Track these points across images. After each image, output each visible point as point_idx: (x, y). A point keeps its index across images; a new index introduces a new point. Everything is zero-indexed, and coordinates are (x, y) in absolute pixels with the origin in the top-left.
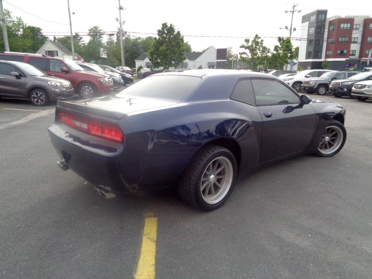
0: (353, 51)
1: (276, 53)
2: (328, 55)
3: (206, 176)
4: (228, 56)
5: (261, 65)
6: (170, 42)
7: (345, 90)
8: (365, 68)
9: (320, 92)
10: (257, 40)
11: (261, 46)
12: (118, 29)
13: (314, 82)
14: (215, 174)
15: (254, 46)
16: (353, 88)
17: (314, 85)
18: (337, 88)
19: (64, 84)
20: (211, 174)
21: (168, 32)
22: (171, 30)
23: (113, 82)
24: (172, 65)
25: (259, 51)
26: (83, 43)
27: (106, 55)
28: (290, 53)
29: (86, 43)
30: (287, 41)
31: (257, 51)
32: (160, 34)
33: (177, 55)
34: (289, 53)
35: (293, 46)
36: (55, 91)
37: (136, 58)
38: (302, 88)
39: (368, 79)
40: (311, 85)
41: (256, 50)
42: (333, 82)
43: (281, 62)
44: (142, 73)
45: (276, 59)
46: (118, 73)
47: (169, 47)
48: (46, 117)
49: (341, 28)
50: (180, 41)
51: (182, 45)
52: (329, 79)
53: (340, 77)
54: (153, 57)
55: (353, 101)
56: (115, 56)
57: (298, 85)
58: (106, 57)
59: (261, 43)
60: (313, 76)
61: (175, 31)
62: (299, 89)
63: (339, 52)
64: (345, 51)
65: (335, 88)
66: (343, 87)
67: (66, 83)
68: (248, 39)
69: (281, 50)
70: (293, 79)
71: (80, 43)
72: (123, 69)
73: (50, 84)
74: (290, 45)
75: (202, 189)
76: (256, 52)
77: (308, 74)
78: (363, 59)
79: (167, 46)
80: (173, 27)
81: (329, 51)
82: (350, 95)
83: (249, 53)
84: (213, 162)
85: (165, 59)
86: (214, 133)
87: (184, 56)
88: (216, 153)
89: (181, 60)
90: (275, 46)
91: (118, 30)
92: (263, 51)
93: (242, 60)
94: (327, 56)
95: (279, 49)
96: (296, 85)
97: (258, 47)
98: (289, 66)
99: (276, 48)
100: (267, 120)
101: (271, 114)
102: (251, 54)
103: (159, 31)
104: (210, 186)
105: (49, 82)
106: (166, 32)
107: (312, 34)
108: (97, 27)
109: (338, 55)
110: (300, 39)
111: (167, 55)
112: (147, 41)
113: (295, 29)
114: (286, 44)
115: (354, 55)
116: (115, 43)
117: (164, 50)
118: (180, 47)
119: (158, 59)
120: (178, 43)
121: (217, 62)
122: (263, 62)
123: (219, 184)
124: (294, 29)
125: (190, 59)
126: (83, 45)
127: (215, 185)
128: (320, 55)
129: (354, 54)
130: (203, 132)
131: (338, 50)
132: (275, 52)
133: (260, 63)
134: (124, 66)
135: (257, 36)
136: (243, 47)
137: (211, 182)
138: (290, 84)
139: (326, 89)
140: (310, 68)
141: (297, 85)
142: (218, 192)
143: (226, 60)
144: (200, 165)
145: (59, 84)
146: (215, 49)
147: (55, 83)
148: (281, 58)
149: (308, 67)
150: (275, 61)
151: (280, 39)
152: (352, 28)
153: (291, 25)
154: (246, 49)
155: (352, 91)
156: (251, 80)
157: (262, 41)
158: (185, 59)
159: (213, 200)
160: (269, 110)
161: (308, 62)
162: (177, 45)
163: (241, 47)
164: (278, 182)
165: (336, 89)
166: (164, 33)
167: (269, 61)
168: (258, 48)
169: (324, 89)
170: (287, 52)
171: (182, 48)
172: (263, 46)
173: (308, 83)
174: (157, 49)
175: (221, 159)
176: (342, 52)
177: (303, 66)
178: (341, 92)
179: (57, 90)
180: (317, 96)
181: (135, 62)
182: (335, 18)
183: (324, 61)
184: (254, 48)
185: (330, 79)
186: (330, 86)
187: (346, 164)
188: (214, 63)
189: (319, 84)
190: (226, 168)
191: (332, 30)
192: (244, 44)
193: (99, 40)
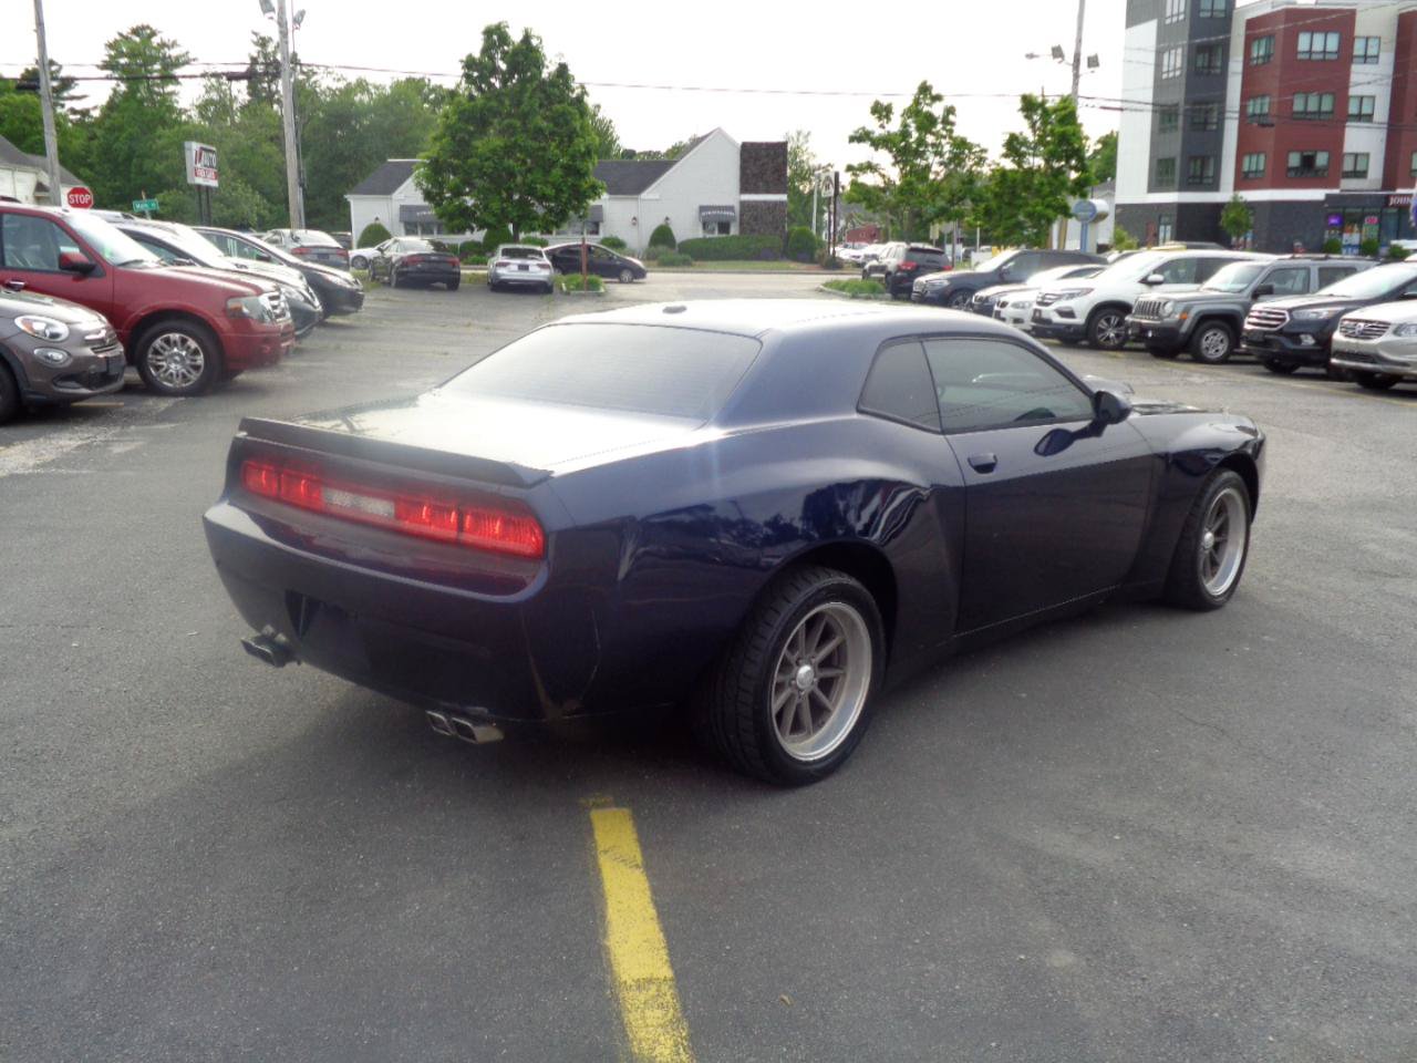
0: (1356, 155)
1: (1013, 166)
2: (1247, 174)
3: (787, 667)
4: (795, 172)
5: (949, 220)
6: (525, 117)
7: (1309, 341)
8: (1394, 242)
9: (1207, 349)
10: (926, 109)
11: (944, 133)
12: (255, 39)
13: (1180, 308)
14: (813, 660)
15: (915, 135)
16: (1338, 336)
17: (1181, 322)
18: (1274, 333)
19: (83, 327)
20: (800, 661)
21: (514, 67)
22: (526, 56)
23: (288, 314)
24: (536, 223)
25: (938, 159)
26: (78, 105)
27: (212, 173)
28: (1076, 169)
29: (95, 108)
30: (1063, 113)
31: (927, 159)
32: (476, 74)
33: (557, 172)
34: (1072, 168)
35: (1087, 138)
36: (47, 357)
37: (352, 183)
38: (1130, 332)
39: (1399, 294)
40: (1166, 320)
41: (924, 152)
42: (1257, 307)
43: (1039, 208)
44: (394, 260)
45: (1014, 194)
46: (290, 265)
47: (521, 139)
48: (30, 476)
49: (1297, 53)
50: (570, 109)
51: (582, 128)
52: (1241, 291)
53: (1289, 285)
54: (440, 185)
55: (1335, 391)
56: (242, 173)
57: (1114, 320)
58: (214, 183)
59: (946, 121)
60: (1177, 279)
61: (546, 63)
62: (1117, 336)
63: (1294, 160)
64: (1322, 159)
65: (1265, 333)
66: (1296, 330)
67: (92, 323)
68: (885, 101)
69: (1034, 155)
70: (1089, 291)
71: (63, 106)
72: (296, 240)
73: (23, 327)
74: (1074, 134)
75: (775, 706)
76: (924, 163)
77: (1155, 272)
78: (1400, 191)
79: (507, 131)
80: (534, 42)
81: (1250, 154)
82: (1327, 364)
83: (894, 165)
84: (808, 622)
85: (500, 194)
86: (798, 524)
87: (592, 179)
88: (820, 591)
89: (577, 199)
90: (1007, 137)
91: (256, 44)
92: (957, 159)
93: (859, 201)
94: (1243, 180)
95: (1023, 149)
96: (1103, 321)
97: (930, 139)
98: (1074, 225)
99: (1014, 146)
100: (980, 482)
101: (993, 461)
102: (901, 170)
103: (470, 64)
104: (797, 701)
105: (18, 322)
106: (503, 66)
107: (1174, 77)
108: (148, 27)
109: (1292, 174)
110: (1118, 105)
111: (512, 175)
112: (397, 102)
113: (1093, 62)
114: (1059, 129)
115: (1362, 174)
116: (244, 108)
117: (494, 151)
118: (571, 140)
119: (467, 194)
120: (561, 120)
121: (743, 204)
122: (956, 207)
123: (827, 696)
124: (1089, 59)
125: (617, 190)
126: (78, 116)
127: (812, 698)
128: (1211, 173)
129: (1358, 168)
130: (761, 524)
131: (1290, 151)
132: (1009, 164)
133: (943, 214)
134: (300, 228)
135: (924, 89)
136: (861, 137)
137: (800, 690)
138: (1076, 314)
139: (1228, 334)
140: (1168, 235)
141: (1108, 321)
142: (823, 723)
143: (783, 197)
144: (772, 626)
145: (62, 329)
146: (732, 143)
147: (48, 325)
148: (1038, 193)
149: (1162, 228)
150: (1010, 204)
151: (1029, 105)
152: (1345, 57)
153: (1079, 41)
154: (876, 149)
155: (1335, 347)
156: (925, 344)
157: (950, 111)
158: (594, 191)
159: (810, 749)
160: (987, 444)
161: (1160, 206)
162: (556, 129)
163: (852, 139)
164: (1024, 695)
165: (1270, 340)
166: (495, 71)
167: (983, 205)
168: (933, 145)
169: (1221, 335)
170: (1063, 163)
171: (580, 145)
172: (955, 135)
173: (1153, 309)
174: (461, 146)
175: (834, 610)
176: (1308, 162)
177: (1138, 226)
178: (1289, 349)
179: (57, 355)
180: (1192, 367)
181: (347, 205)
182: (1273, 7)
183: (1229, 203)
184: (914, 146)
185: (1248, 292)
186: (1248, 327)
187: (1264, 635)
188: (731, 208)
189: (1199, 312)
190: (848, 643)
191: (1264, 63)
192: (869, 128)
193: (159, 94)
